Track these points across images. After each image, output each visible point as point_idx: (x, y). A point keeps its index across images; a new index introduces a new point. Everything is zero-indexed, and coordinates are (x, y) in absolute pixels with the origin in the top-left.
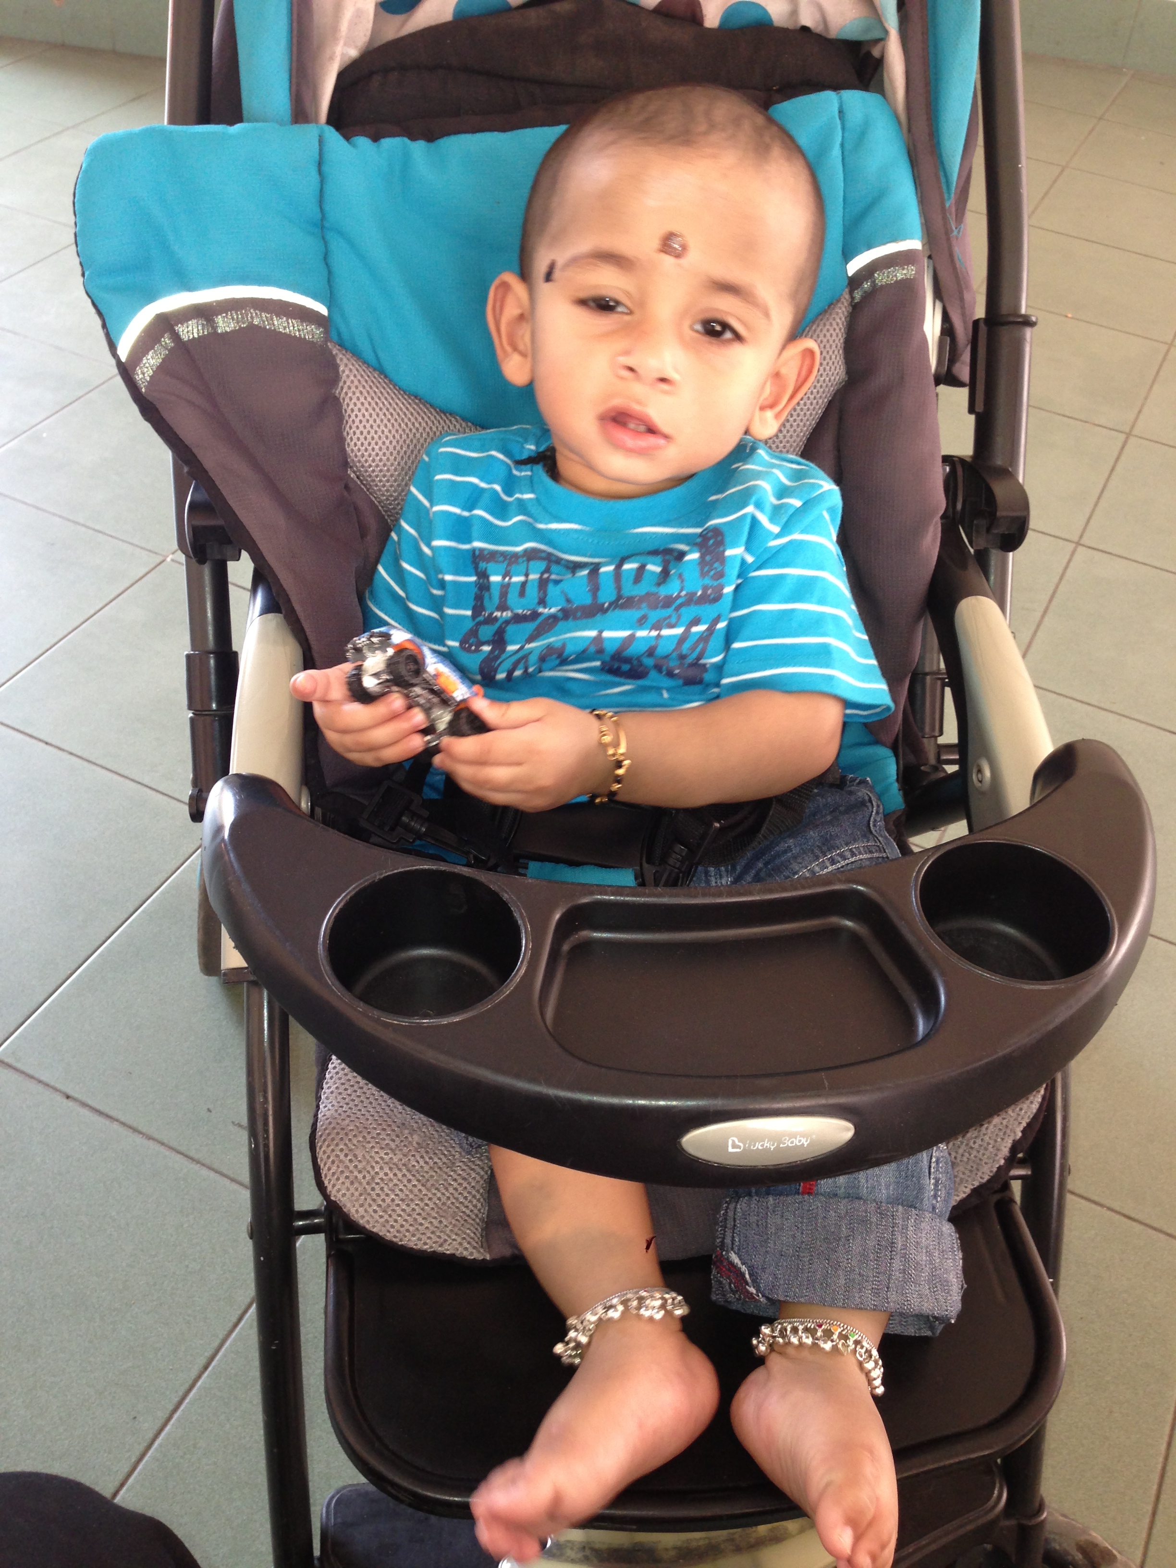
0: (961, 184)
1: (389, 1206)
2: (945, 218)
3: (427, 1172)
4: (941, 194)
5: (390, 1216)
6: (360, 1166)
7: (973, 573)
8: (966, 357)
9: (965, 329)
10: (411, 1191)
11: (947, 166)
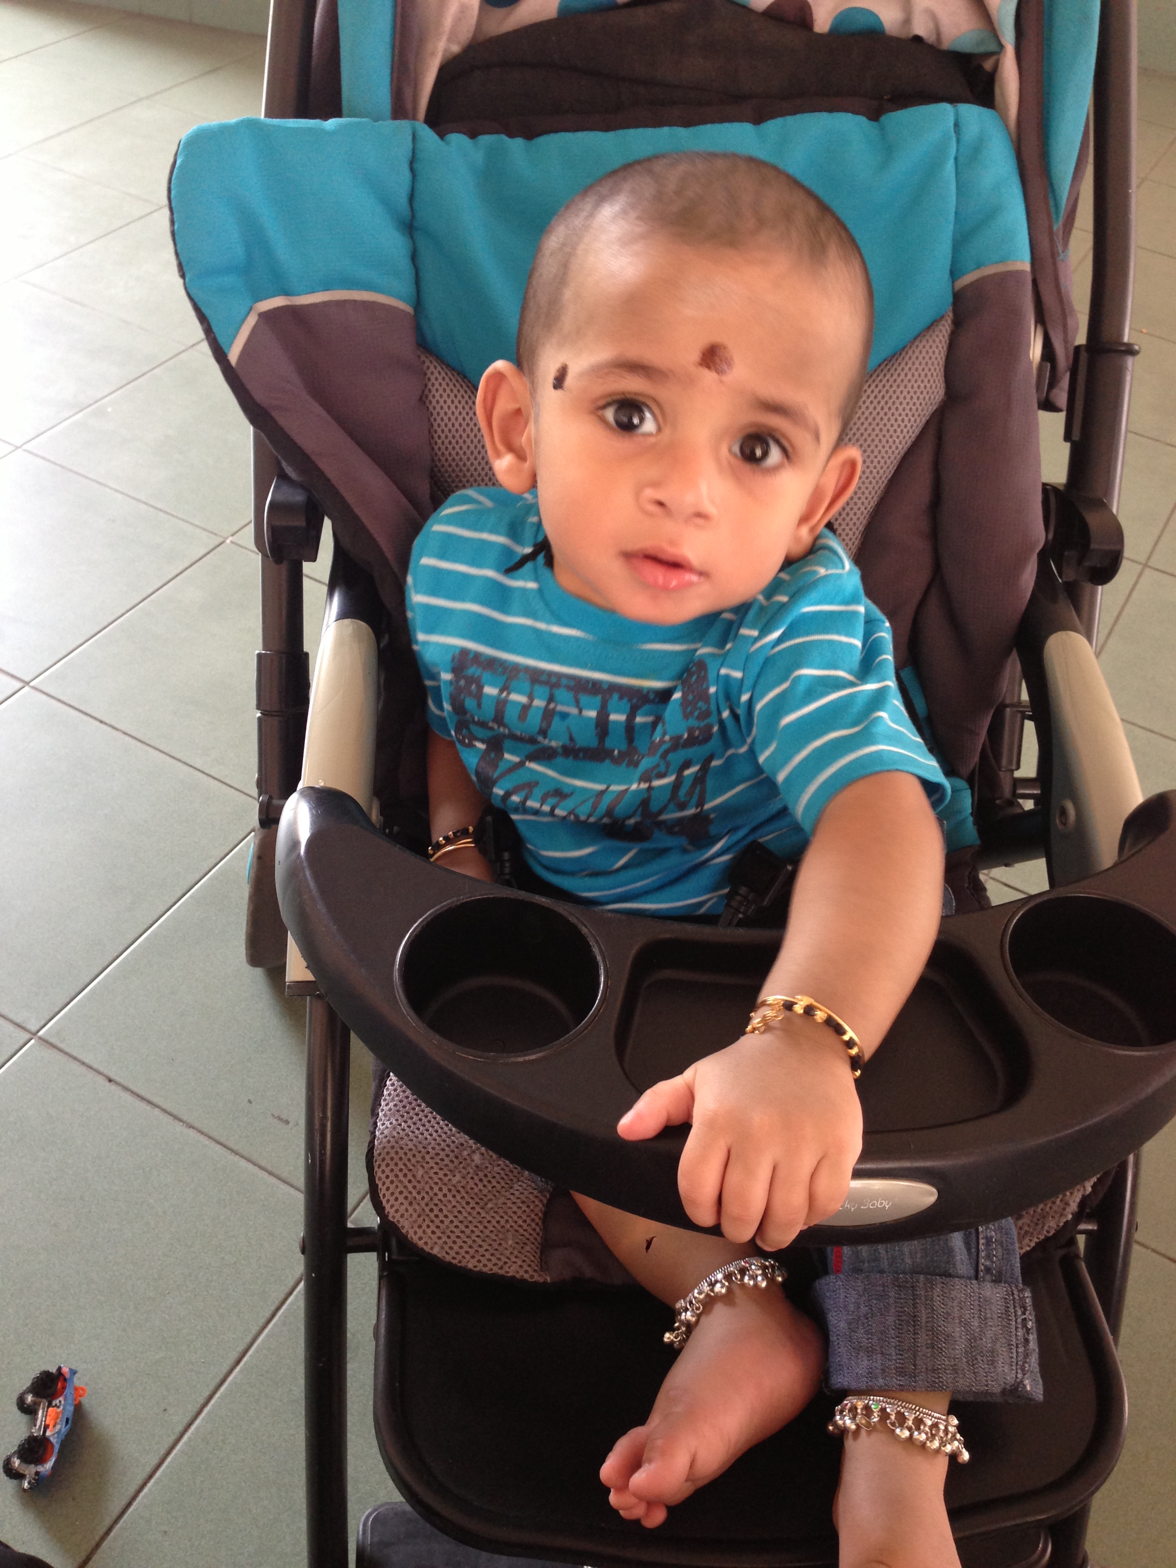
0: (1070, 206)
1: (448, 1227)
2: (1052, 240)
3: (485, 1196)
4: (1049, 214)
5: (449, 1237)
6: (419, 1186)
7: (1064, 607)
8: (1065, 382)
9: (1067, 355)
10: (469, 1213)
11: (1056, 187)
